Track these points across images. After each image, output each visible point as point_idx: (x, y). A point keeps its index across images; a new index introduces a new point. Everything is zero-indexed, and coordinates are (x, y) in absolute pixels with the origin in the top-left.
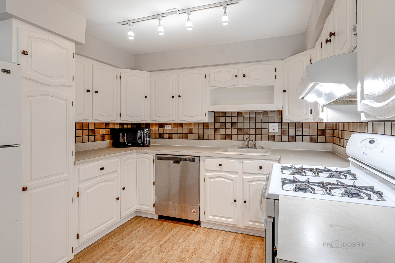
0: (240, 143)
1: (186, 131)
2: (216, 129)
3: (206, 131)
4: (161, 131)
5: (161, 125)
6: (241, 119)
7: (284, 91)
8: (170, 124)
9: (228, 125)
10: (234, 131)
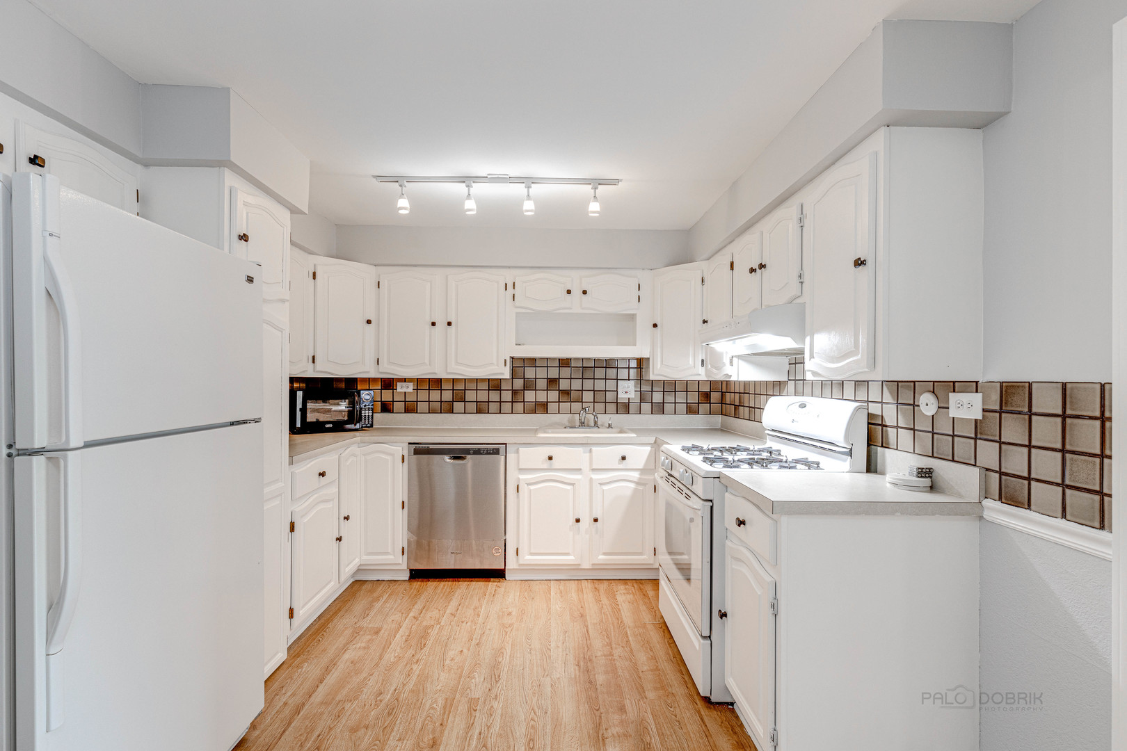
0: (564, 418)
1: (448, 396)
2: (515, 392)
3: (494, 396)
4: (387, 396)
5: (388, 384)
6: (566, 372)
7: (656, 326)
8: (410, 380)
9: (542, 384)
10: (553, 395)
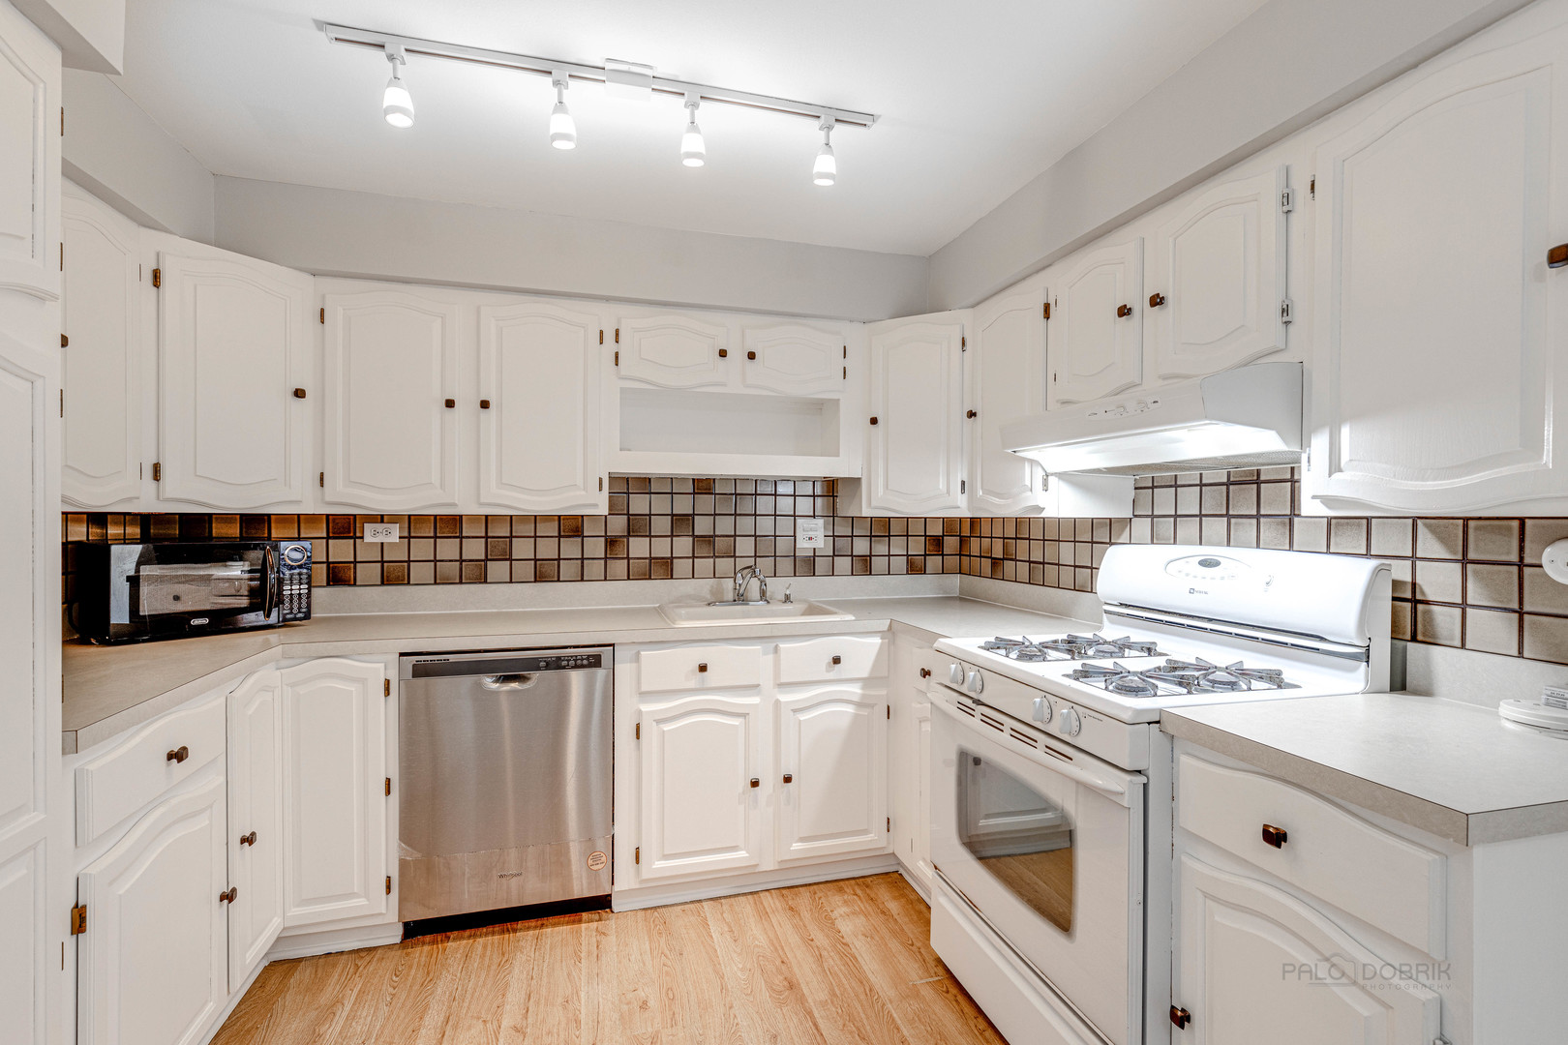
0: (703, 586)
1: (475, 550)
2: (611, 542)
3: (571, 548)
4: (341, 550)
5: (344, 527)
6: (705, 503)
7: (874, 421)
8: (394, 519)
9: (661, 525)
10: (683, 545)
